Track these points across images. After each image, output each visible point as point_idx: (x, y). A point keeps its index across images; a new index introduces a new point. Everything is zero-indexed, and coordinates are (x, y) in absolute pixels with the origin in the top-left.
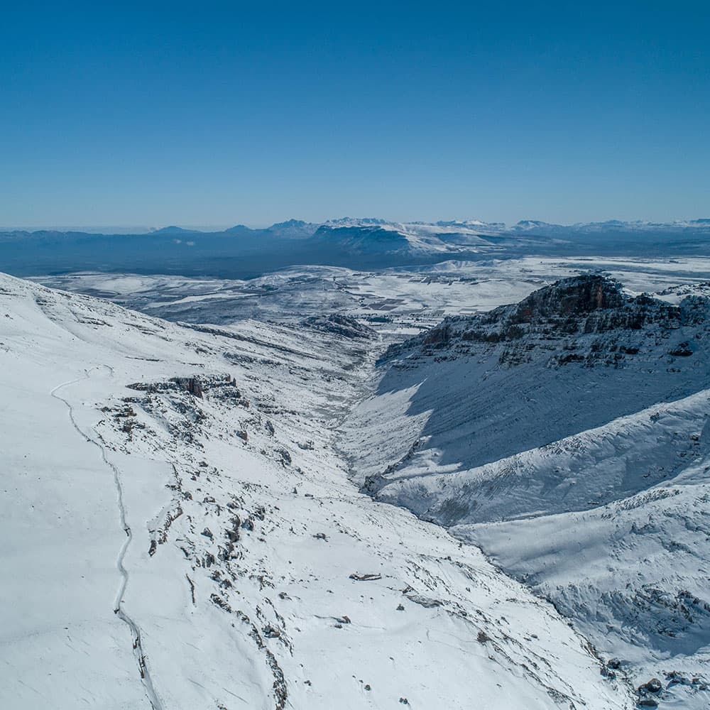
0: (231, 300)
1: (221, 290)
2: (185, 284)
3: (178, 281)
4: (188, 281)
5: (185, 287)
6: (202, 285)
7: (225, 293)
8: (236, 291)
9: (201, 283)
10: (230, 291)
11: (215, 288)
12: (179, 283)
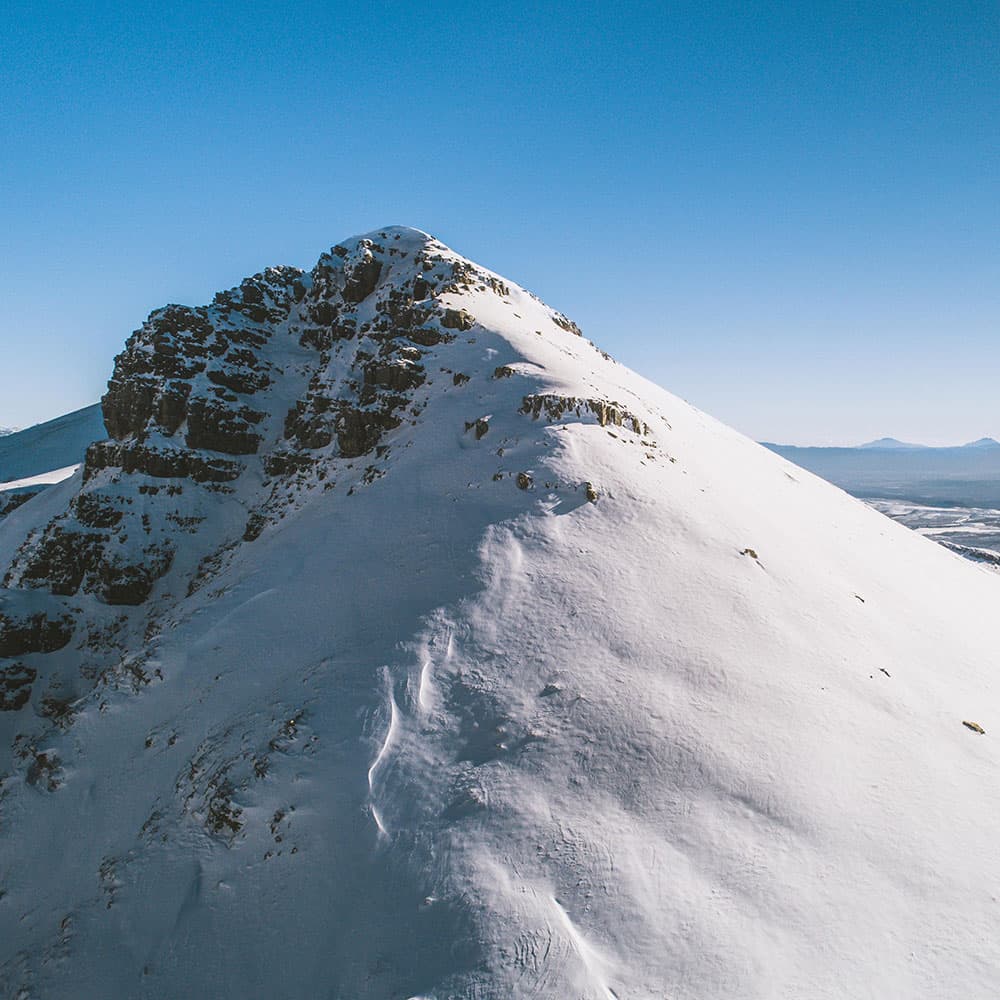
0: (984, 535)
1: (967, 522)
2: (914, 512)
3: (904, 507)
4: (916, 508)
5: (914, 515)
6: (939, 514)
7: (973, 526)
8: (990, 525)
9: (937, 512)
10: (982, 524)
11: (957, 519)
12: (906, 510)
